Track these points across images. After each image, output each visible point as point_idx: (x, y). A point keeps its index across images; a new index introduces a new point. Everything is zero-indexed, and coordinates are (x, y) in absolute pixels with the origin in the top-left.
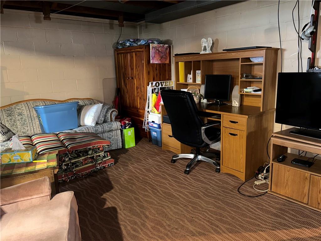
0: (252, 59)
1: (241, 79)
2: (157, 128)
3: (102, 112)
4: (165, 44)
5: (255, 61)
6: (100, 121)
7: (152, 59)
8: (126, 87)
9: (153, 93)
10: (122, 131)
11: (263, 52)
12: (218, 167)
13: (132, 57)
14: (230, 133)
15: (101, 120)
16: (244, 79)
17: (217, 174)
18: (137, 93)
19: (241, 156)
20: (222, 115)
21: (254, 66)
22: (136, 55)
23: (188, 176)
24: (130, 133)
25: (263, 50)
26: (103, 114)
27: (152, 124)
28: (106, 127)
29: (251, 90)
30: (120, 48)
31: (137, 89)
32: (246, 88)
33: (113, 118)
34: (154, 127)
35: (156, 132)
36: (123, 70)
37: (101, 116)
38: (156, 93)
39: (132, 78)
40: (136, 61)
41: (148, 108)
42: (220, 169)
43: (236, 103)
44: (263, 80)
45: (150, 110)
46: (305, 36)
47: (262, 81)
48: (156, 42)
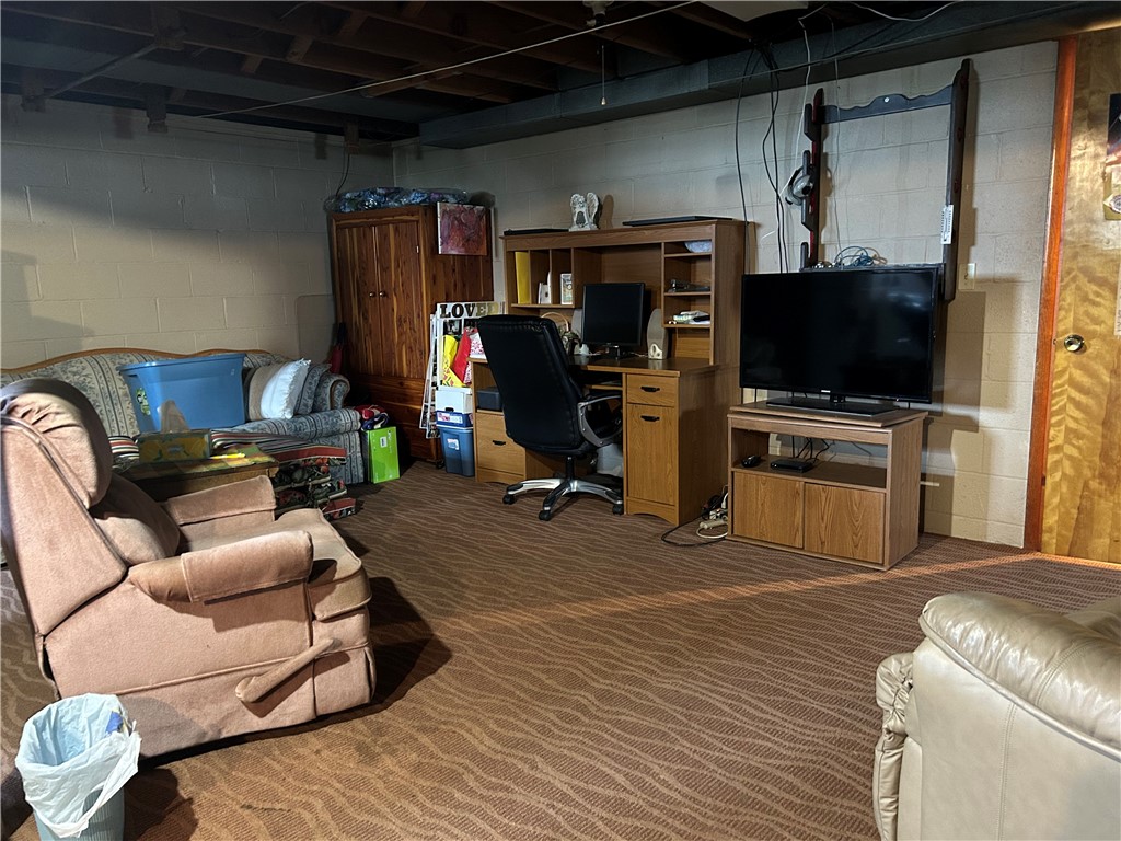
0: (690, 247)
1: (666, 291)
2: (460, 425)
3: (307, 385)
4: (475, 205)
5: (697, 249)
6: (302, 407)
7: (442, 244)
8: (366, 318)
9: (445, 333)
10: (362, 436)
11: (711, 230)
12: (619, 502)
13: (384, 237)
14: (642, 417)
15: (306, 405)
16: (673, 293)
17: (616, 518)
18: (400, 335)
19: (669, 466)
20: (624, 375)
21: (695, 262)
22: (396, 230)
23: (548, 523)
24: (384, 440)
25: (710, 224)
26: (310, 388)
27: (447, 415)
28: (322, 421)
29: (690, 317)
30: (347, 210)
31: (400, 325)
32: (679, 315)
33: (339, 400)
34: (453, 424)
35: (456, 437)
36: (357, 272)
37: (306, 395)
38: (455, 333)
39: (385, 295)
40: (398, 247)
41: (434, 374)
42: (622, 505)
43: (656, 352)
44: (712, 294)
45: (438, 379)
46: (794, 196)
47: (709, 296)
48: (452, 200)
